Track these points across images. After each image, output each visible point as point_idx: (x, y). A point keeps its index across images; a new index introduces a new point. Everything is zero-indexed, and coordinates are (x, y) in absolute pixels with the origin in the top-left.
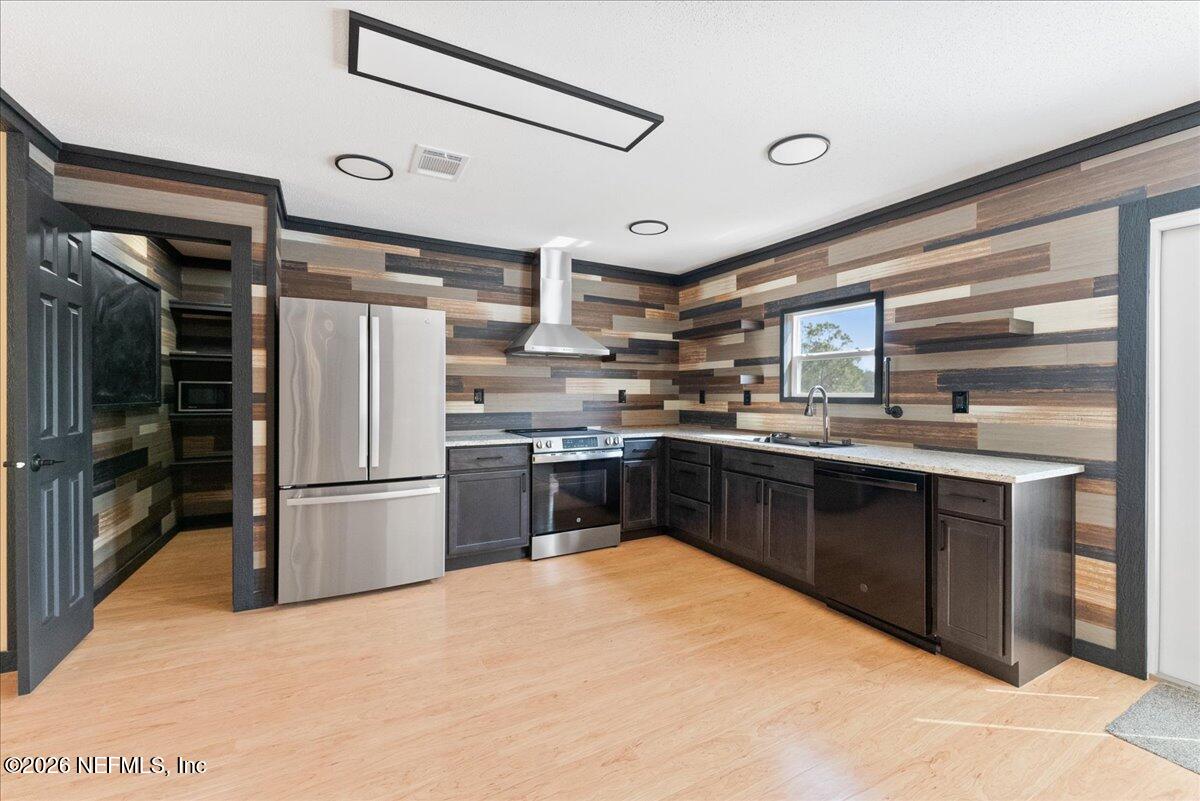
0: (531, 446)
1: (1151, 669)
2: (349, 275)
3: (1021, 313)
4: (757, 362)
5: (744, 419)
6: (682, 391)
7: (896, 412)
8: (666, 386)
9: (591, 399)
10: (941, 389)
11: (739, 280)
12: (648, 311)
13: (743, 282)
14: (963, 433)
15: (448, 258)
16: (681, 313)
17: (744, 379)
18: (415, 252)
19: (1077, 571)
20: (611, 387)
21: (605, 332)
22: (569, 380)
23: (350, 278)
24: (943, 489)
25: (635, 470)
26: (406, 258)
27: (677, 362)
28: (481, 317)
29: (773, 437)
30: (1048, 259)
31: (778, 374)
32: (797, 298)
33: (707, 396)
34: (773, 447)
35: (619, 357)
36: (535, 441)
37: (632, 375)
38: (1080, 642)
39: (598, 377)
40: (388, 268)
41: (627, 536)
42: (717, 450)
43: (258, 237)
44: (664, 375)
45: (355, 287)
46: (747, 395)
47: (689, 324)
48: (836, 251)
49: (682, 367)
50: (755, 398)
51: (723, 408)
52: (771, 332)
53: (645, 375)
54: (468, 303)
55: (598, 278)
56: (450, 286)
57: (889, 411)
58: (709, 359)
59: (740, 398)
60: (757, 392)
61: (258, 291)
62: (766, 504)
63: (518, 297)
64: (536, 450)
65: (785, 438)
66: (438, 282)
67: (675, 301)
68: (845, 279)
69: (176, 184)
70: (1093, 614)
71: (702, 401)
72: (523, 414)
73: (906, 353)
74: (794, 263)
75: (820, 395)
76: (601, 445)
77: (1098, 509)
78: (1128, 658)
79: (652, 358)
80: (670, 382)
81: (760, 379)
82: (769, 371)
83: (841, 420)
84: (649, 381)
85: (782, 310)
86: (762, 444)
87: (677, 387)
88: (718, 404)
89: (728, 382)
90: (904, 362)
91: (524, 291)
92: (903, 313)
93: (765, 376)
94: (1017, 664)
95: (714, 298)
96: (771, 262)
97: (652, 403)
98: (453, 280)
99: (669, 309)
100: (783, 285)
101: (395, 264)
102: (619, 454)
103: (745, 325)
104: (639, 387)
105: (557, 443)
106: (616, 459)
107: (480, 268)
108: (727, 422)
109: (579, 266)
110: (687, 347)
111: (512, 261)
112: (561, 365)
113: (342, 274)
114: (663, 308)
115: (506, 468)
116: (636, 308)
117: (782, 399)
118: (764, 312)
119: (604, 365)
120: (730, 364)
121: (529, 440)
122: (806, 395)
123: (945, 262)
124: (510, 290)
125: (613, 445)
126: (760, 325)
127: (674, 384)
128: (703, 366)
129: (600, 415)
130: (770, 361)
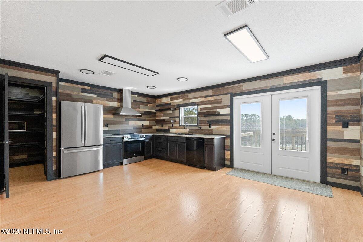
0: (123, 137)
1: (234, 167)
2: (71, 93)
3: (219, 110)
4: (175, 117)
5: (172, 130)
6: (157, 124)
7: (200, 128)
8: (154, 123)
9: (135, 126)
10: (208, 123)
11: (170, 99)
12: (149, 104)
13: (171, 99)
14: (211, 131)
15: (98, 90)
16: (157, 105)
17: (172, 121)
18: (89, 88)
19: (226, 153)
20: (140, 123)
21: (138, 109)
22: (129, 121)
23: (71, 94)
24: (206, 140)
25: (147, 143)
26: (87, 89)
27: (156, 117)
28: (107, 105)
29: (178, 134)
30: (221, 102)
31: (179, 120)
32: (183, 104)
33: (163, 125)
34: (178, 135)
35: (142, 116)
36: (124, 136)
37: (145, 120)
38: (226, 165)
39: (136, 120)
40: (82, 92)
41: (146, 158)
42: (166, 136)
43: (54, 85)
44: (153, 120)
45: (73, 96)
46: (172, 125)
47: (158, 108)
48: (190, 95)
49: (157, 118)
50: (174, 125)
51: (167, 128)
52: (177, 111)
53: (148, 120)
54: (104, 101)
55: (137, 96)
56: (99, 97)
57: (199, 128)
58: (164, 117)
59: (171, 125)
60: (175, 124)
61: (54, 99)
62: (177, 147)
63: (116, 100)
64: (124, 138)
65: (181, 134)
66: (96, 96)
67: (155, 102)
68: (192, 101)
69: (31, 70)
70: (227, 160)
71: (162, 126)
72: (118, 130)
73: (202, 117)
74: (182, 96)
75: (187, 125)
76: (140, 137)
77: (228, 143)
78: (231, 166)
79: (149, 116)
80: (154, 122)
81: (175, 121)
82: (177, 119)
83: (191, 130)
84: (149, 122)
85: (179, 106)
86: (176, 135)
87: (156, 123)
88: (166, 127)
89: (168, 122)
90: (202, 118)
91: (118, 99)
92: (202, 109)
93: (176, 120)
94: (216, 168)
95: (165, 102)
96: (177, 96)
97: (149, 127)
98: (100, 95)
99: (154, 104)
100: (180, 101)
101: (83, 91)
102: (144, 139)
103: (172, 109)
104: (147, 123)
105: (129, 137)
106: (143, 140)
107: (106, 93)
108: (168, 131)
109: (133, 93)
110: (158, 113)
111: (115, 91)
112: (127, 117)
113: (69, 93)
114: (152, 104)
115: (117, 143)
116: (146, 104)
117: (180, 126)
118: (176, 107)
119: (138, 118)
120: (168, 118)
121: (123, 136)
122: (184, 125)
123: (208, 100)
124: (114, 98)
125: (142, 137)
126: (175, 109)
127: (155, 122)
128: (162, 118)
129: (137, 130)
130: (177, 117)
